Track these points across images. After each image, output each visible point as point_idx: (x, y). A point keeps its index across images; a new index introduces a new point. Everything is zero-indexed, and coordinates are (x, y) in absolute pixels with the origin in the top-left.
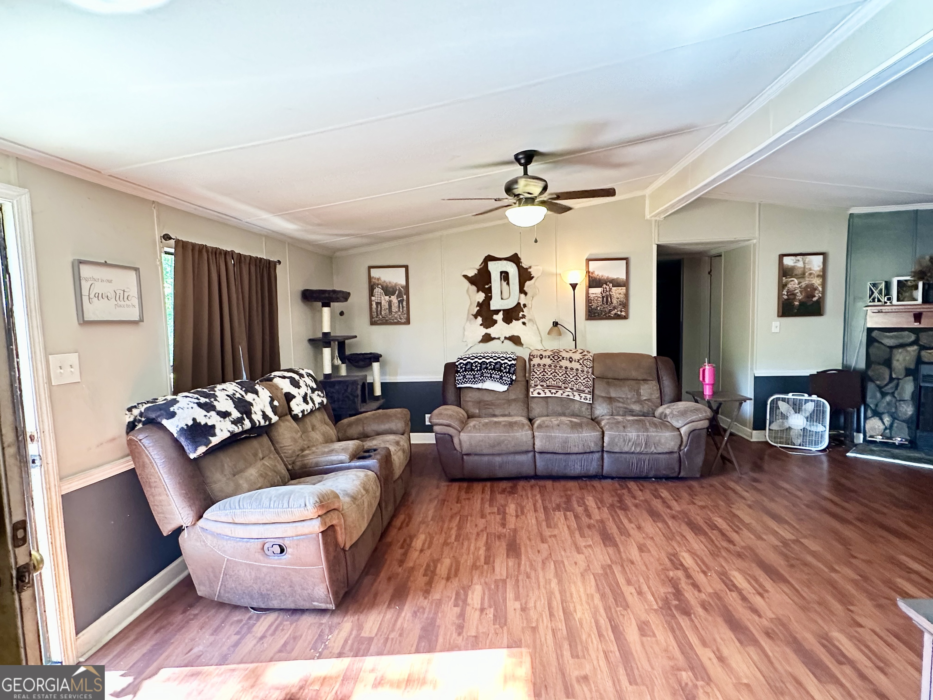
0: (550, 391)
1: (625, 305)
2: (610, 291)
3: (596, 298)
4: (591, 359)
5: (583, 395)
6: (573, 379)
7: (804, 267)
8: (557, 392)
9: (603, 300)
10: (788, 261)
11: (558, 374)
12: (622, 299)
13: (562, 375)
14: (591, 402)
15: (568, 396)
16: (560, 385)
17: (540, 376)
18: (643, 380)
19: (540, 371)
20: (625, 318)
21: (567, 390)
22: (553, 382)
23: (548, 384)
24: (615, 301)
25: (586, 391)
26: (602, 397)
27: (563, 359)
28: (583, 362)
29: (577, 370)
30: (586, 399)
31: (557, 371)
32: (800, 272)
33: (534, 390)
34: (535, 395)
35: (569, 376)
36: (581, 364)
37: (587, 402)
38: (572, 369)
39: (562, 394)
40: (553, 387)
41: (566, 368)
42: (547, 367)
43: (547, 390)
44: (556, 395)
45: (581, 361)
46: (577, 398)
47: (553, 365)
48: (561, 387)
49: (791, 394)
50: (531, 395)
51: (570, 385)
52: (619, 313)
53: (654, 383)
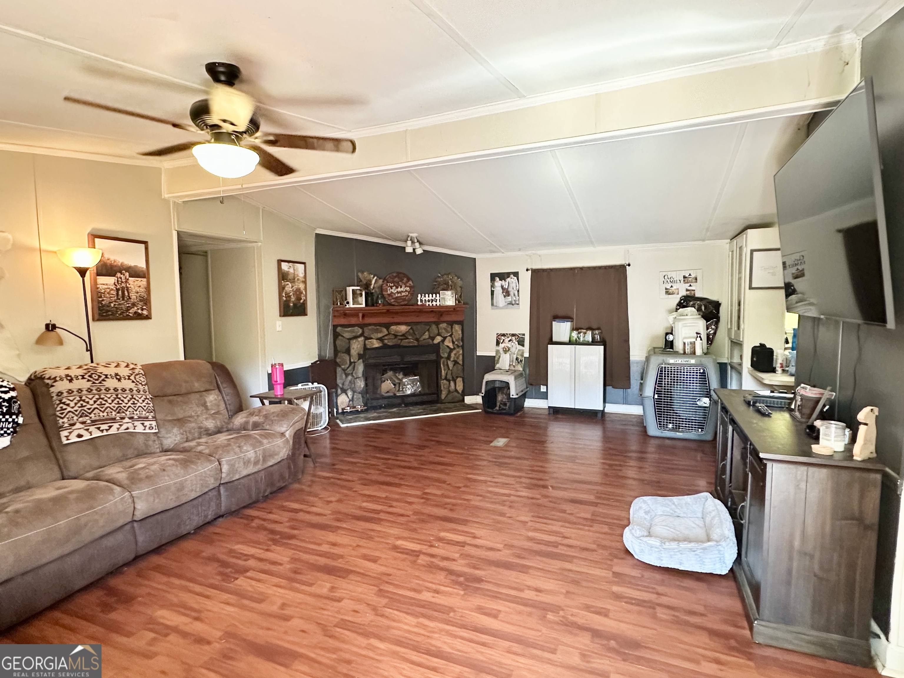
0: (98, 428)
1: (146, 301)
2: (126, 282)
3: (108, 290)
4: (143, 374)
5: (147, 423)
6: (129, 404)
7: (294, 273)
8: (110, 427)
9: (118, 294)
10: (285, 266)
11: (106, 401)
12: (142, 294)
13: (113, 401)
14: (157, 431)
15: (127, 429)
16: (113, 416)
17: (76, 408)
18: (206, 391)
19: (75, 401)
20: (148, 317)
21: (124, 421)
22: (101, 414)
23: (93, 418)
24: (133, 296)
25: (150, 417)
26: (170, 421)
27: (107, 377)
28: (135, 378)
29: (131, 390)
30: (151, 428)
31: (102, 396)
32: (292, 277)
33: (70, 433)
34: (74, 439)
35: (123, 401)
36: (133, 382)
37: (153, 431)
38: (124, 390)
39: (118, 429)
40: (103, 421)
41: (116, 390)
42: (85, 392)
43: (92, 429)
44: (110, 432)
45: (132, 378)
46: (140, 429)
47: (94, 388)
48: (115, 419)
49: (300, 385)
50: (65, 442)
51: (128, 413)
52: (140, 311)
53: (217, 391)
